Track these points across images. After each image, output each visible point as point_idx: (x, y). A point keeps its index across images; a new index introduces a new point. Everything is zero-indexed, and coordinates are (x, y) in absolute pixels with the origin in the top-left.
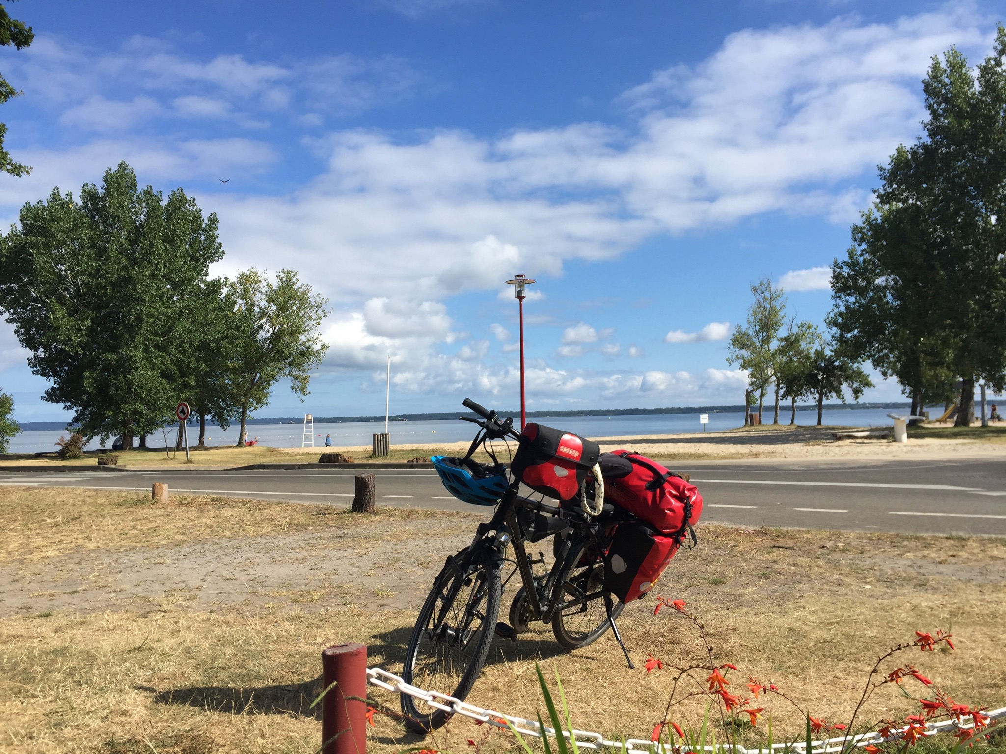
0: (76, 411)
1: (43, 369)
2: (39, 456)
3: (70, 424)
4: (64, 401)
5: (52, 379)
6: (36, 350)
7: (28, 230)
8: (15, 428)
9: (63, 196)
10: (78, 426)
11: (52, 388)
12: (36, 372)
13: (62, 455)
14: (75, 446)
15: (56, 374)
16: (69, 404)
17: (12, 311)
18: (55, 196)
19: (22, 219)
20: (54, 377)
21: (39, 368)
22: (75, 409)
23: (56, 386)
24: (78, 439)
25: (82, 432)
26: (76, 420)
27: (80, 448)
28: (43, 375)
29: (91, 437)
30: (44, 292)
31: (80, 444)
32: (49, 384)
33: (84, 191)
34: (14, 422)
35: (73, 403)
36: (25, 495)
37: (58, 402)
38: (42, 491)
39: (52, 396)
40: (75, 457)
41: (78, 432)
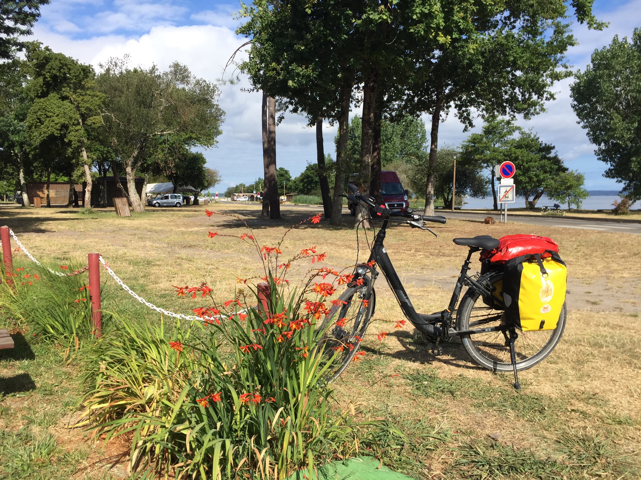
0: (625, 184)
1: (604, 157)
2: (600, 211)
3: (621, 192)
4: (617, 177)
5: (609, 163)
6: (600, 145)
7: (597, 67)
8: (586, 194)
9: (620, 40)
10: (626, 193)
11: (609, 169)
12: (599, 159)
13: (615, 212)
14: (625, 207)
15: (612, 159)
16: (620, 179)
17: (585, 121)
18: (615, 41)
19: (593, 61)
20: (610, 162)
21: (601, 156)
22: (624, 182)
23: (612, 168)
24: (627, 201)
25: (629, 197)
26: (625, 189)
27: (627, 208)
28: (604, 160)
29: (635, 201)
30: (606, 107)
31: (627, 205)
32: (607, 166)
33: (635, 34)
34: (585, 190)
35: (623, 179)
36: (599, 236)
37: (613, 177)
38: (609, 234)
39: (609, 174)
40: (623, 213)
41: (626, 197)
